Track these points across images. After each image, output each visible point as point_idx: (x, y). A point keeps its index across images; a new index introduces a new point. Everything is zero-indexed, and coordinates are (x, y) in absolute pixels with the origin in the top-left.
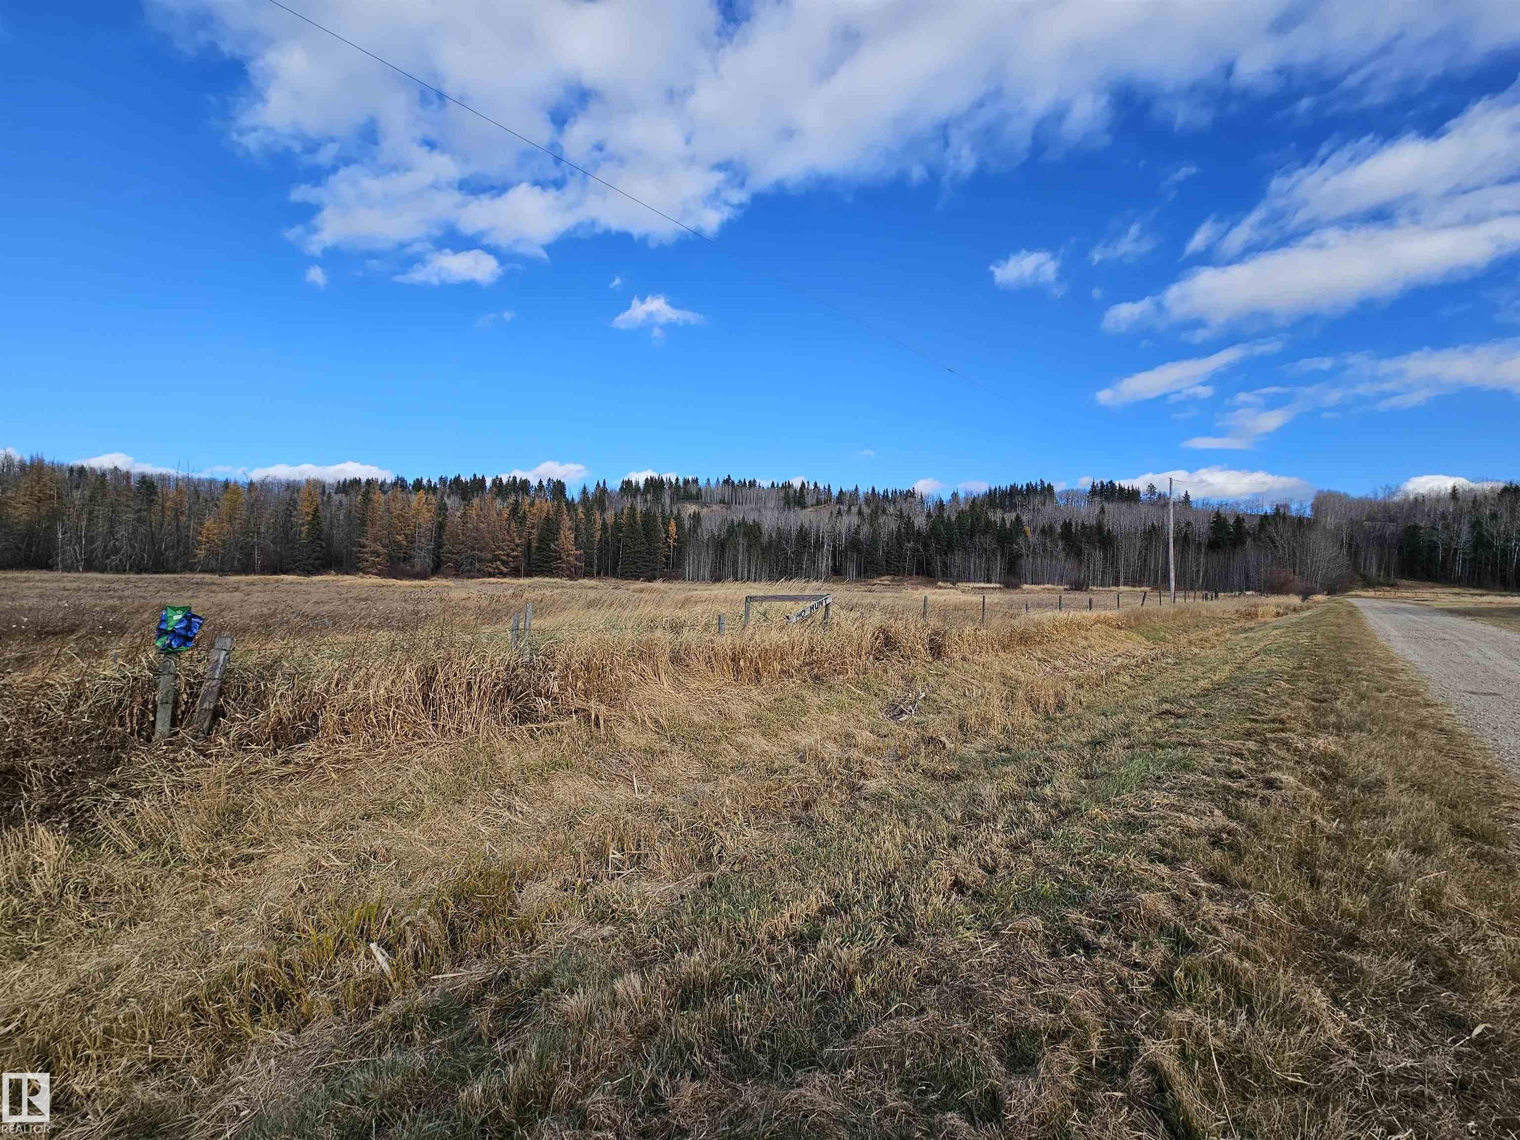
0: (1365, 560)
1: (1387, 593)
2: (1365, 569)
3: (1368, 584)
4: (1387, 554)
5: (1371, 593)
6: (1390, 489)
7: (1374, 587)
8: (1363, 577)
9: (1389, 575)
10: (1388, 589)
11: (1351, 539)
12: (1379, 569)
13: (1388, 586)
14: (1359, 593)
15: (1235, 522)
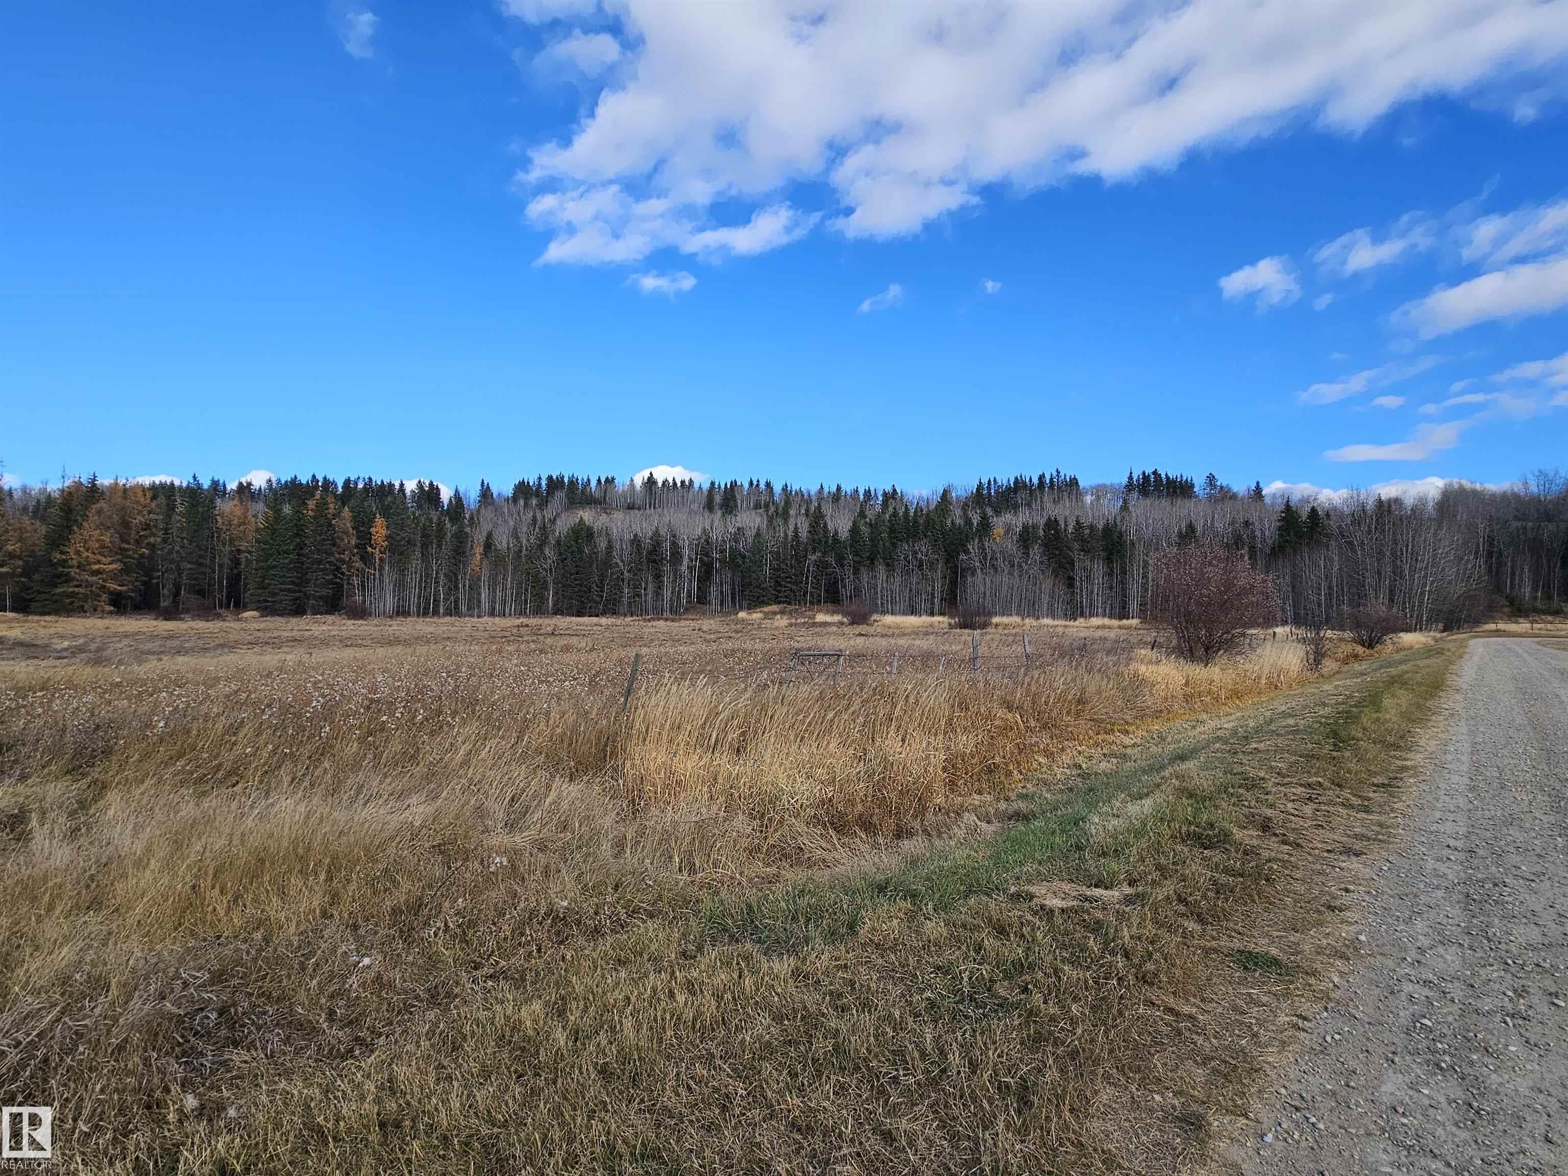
0: (1513, 574)
1: (1549, 626)
2: (1512, 587)
3: (1518, 610)
4: (1545, 566)
5: (1523, 626)
6: (1546, 476)
7: (1527, 616)
8: (1512, 601)
9: (1550, 597)
10: (1550, 618)
11: (1491, 544)
12: (1535, 589)
13: (1551, 614)
14: (1501, 626)
15: (1309, 518)
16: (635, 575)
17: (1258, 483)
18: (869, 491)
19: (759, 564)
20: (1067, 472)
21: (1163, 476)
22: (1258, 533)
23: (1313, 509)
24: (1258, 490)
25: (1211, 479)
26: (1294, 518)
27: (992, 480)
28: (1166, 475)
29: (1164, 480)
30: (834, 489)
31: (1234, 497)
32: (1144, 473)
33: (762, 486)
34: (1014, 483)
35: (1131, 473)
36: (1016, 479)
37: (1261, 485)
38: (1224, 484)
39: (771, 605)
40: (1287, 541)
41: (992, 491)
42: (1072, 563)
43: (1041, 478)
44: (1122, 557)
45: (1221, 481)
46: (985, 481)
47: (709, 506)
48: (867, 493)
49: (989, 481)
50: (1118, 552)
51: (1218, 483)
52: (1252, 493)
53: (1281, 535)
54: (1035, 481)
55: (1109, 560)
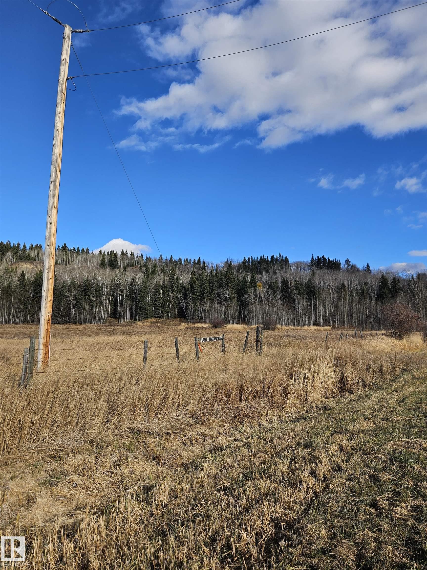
15: (392, 282)
16: (78, 302)
17: (368, 264)
18: (187, 260)
19: (145, 298)
20: (284, 256)
21: (327, 259)
22: (370, 288)
23: (394, 279)
24: (368, 267)
25: (348, 261)
26: (386, 282)
27: (250, 258)
28: (328, 258)
29: (327, 261)
30: (169, 258)
31: (358, 270)
32: (318, 257)
33: (129, 254)
34: (260, 259)
35: (313, 257)
36: (261, 257)
37: (369, 265)
38: (354, 264)
39: (151, 318)
40: (384, 292)
41: (250, 263)
42: (294, 300)
43: (272, 257)
44: (316, 298)
45: (352, 262)
46: (247, 258)
47: (102, 264)
48: (186, 260)
49: (249, 258)
50: (313, 295)
51: (351, 263)
52: (365, 268)
53: (381, 290)
54: (270, 259)
55: (310, 299)
